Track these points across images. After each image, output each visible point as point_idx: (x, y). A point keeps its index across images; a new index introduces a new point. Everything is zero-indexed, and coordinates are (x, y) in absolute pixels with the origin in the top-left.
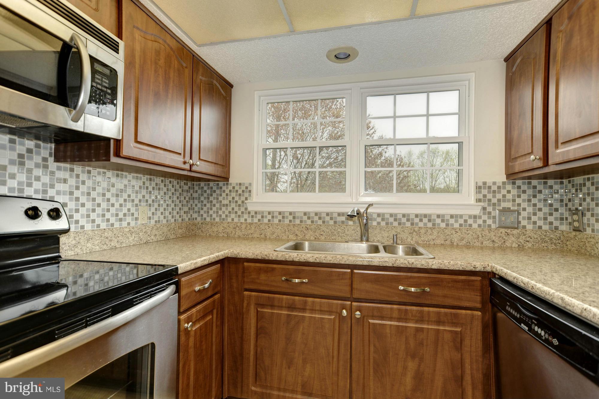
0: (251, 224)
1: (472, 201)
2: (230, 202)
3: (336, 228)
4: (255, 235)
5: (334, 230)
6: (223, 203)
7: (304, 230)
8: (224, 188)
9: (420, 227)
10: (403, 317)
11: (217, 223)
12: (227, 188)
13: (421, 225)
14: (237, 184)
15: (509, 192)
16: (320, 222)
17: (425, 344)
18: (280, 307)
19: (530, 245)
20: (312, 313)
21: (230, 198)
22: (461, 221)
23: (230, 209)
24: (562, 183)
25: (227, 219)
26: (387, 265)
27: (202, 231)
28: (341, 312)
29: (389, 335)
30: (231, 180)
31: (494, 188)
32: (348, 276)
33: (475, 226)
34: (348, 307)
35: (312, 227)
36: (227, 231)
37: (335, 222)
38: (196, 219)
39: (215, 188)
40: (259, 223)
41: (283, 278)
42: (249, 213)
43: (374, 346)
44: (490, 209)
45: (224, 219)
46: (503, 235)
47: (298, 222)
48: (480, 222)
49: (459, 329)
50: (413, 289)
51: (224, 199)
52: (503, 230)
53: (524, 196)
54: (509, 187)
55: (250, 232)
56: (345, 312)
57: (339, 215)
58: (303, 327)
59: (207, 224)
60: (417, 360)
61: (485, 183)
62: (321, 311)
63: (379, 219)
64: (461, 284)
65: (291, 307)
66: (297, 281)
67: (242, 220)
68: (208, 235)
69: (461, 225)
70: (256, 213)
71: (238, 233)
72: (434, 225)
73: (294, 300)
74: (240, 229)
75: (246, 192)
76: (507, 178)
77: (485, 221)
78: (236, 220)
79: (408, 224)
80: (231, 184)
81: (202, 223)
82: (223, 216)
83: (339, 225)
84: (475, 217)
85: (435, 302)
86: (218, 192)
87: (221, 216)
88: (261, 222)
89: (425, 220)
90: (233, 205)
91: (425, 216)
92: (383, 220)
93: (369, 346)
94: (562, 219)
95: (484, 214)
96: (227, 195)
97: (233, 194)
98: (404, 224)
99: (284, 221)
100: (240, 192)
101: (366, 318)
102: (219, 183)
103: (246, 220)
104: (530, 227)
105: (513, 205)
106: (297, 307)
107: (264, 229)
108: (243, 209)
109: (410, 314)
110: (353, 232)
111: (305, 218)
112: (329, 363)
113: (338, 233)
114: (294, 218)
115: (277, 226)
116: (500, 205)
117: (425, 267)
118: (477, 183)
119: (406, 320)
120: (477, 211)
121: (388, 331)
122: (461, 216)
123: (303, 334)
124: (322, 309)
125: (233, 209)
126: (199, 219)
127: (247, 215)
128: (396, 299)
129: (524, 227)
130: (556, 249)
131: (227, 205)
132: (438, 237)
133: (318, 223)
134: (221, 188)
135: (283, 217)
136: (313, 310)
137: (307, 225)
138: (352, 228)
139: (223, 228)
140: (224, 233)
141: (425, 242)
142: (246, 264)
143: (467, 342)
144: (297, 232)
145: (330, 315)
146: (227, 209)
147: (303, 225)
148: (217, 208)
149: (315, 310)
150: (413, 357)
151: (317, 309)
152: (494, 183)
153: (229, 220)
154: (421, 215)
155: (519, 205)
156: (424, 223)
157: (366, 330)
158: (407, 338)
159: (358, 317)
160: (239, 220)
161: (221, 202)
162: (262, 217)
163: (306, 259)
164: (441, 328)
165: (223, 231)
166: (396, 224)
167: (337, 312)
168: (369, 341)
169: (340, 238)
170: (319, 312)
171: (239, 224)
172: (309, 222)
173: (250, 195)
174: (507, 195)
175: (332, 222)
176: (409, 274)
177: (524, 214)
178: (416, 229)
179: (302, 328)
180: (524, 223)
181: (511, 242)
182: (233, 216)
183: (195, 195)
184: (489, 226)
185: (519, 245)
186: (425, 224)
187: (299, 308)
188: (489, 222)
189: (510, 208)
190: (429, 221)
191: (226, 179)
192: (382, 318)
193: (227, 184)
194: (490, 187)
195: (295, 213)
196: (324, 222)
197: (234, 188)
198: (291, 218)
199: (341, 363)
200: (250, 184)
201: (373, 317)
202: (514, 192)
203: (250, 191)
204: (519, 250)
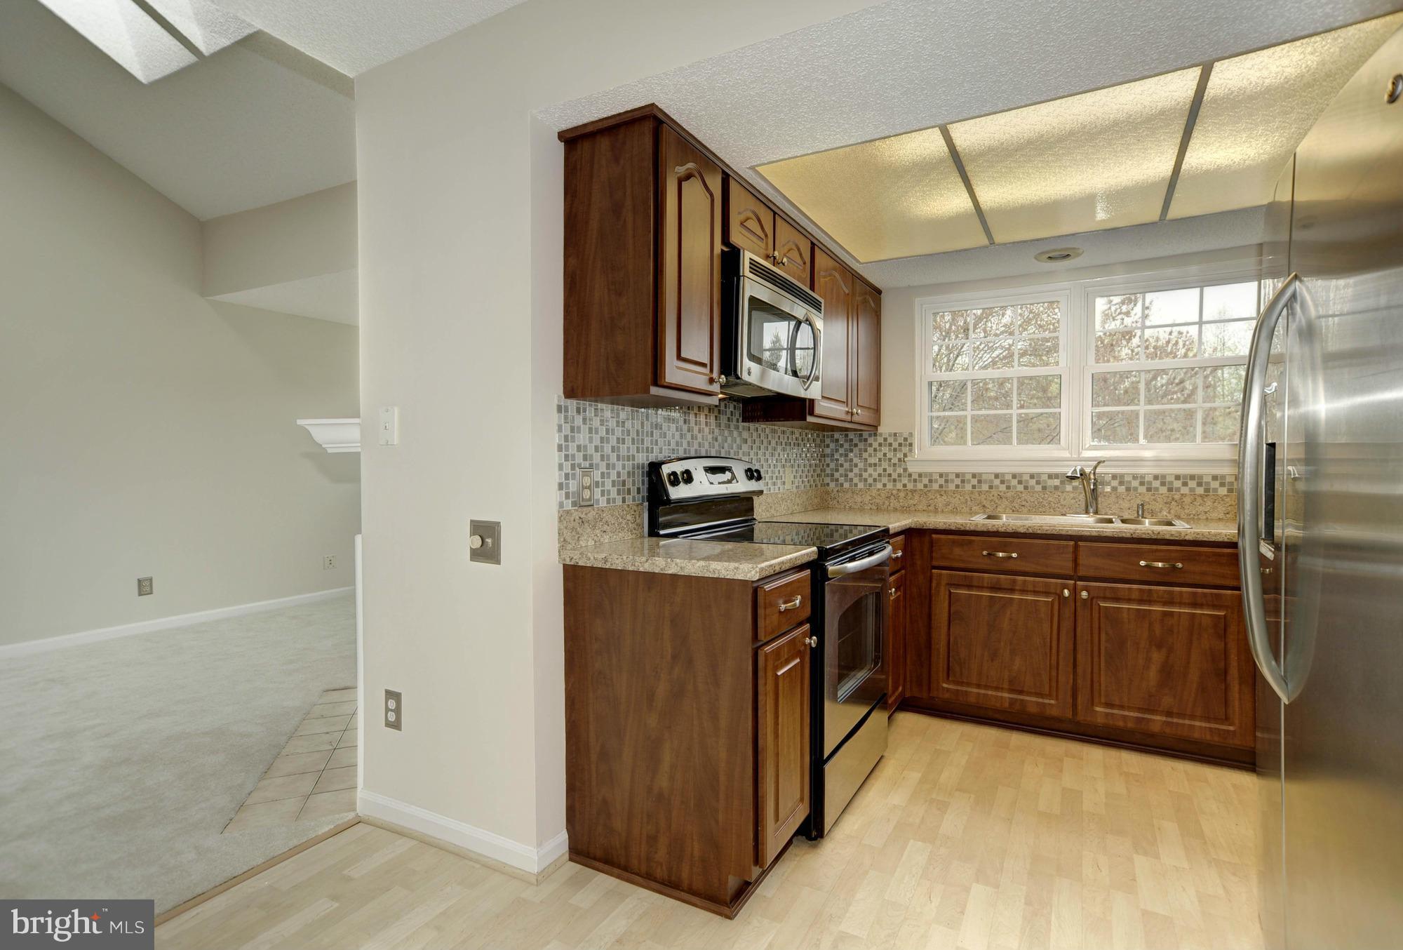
0: (913, 491)
2: (880, 460)
3: (1046, 496)
4: (920, 507)
5: (1043, 499)
6: (869, 461)
7: (995, 498)
8: (871, 440)
9: (1182, 495)
10: (1145, 598)
11: (861, 489)
12: (875, 440)
13: (1185, 490)
14: (890, 435)
16: (1020, 488)
17: (1175, 631)
20: (1022, 595)
21: (880, 455)
23: (880, 470)
25: (875, 485)
26: (1124, 535)
27: (838, 502)
28: (1062, 592)
30: (880, 430)
32: (1071, 550)
35: (1009, 495)
36: (877, 501)
37: (1044, 488)
38: (828, 484)
39: (856, 440)
40: (926, 489)
41: (985, 553)
42: (910, 475)
43: (1107, 634)
45: (870, 485)
47: (985, 487)
49: (1222, 613)
50: (1160, 565)
55: (912, 502)
56: (1066, 592)
57: (1050, 476)
58: (1011, 612)
59: (846, 491)
60: (1164, 651)
62: (1034, 592)
63: (1115, 483)
65: (995, 588)
66: (1001, 555)
67: (899, 486)
68: (847, 507)
70: (920, 475)
71: (894, 503)
72: (1207, 490)
73: (999, 579)
74: (897, 498)
75: (905, 445)
78: (890, 486)
79: (1164, 490)
80: (881, 435)
81: (838, 491)
82: (870, 481)
83: (1051, 492)
85: (1190, 581)
86: (861, 445)
87: (866, 480)
88: (928, 489)
89: (1192, 484)
90: (885, 465)
91: (1192, 477)
92: (1121, 483)
93: (1100, 633)
96: (875, 450)
97: (885, 449)
98: (1157, 489)
99: (964, 487)
100: (895, 445)
101: (1094, 600)
102: (862, 434)
103: (905, 486)
106: (1003, 587)
107: (934, 497)
108: (900, 470)
109: (1156, 596)
110: (1073, 501)
111: (997, 482)
112: (1046, 653)
113: (1049, 502)
114: (980, 482)
115: (954, 494)
117: (1177, 538)
119: (1150, 602)
121: (1125, 615)
123: (1011, 619)
125: (885, 470)
126: (832, 485)
127: (907, 478)
128: (1137, 577)
131: (875, 465)
132: (1215, 508)
133: (1018, 490)
134: (866, 440)
135: (963, 481)
137: (1001, 492)
138: (1072, 495)
139: (870, 498)
140: (871, 504)
141: (1192, 516)
142: (934, 536)
143: (1233, 629)
144: (985, 502)
145: (1047, 597)
146: (875, 470)
147: (994, 492)
148: (860, 469)
150: (1159, 646)
151: (1029, 589)
153: (879, 486)
154: (1185, 476)
156: (1190, 488)
157: (1096, 615)
158: (1151, 624)
160: (895, 486)
161: (866, 459)
162: (930, 481)
163: (1014, 528)
165: (871, 502)
166: (1142, 489)
167: (1056, 594)
168: (1099, 628)
169: (1052, 510)
170: (1032, 593)
171: (894, 492)
172: (1003, 488)
173: (910, 451)
175: (1038, 488)
176: (1154, 547)
178: (1177, 497)
179: (1009, 613)
182: (885, 480)
183: (828, 451)
186: (1192, 490)
187: (1006, 589)
190: (1200, 484)
191: (874, 427)
192: (1117, 600)
193: (875, 435)
195: (980, 474)
196: (1026, 488)
197: (885, 440)
198: (975, 482)
199: (1062, 654)
200: (911, 434)
201: (1105, 599)
203: (911, 445)
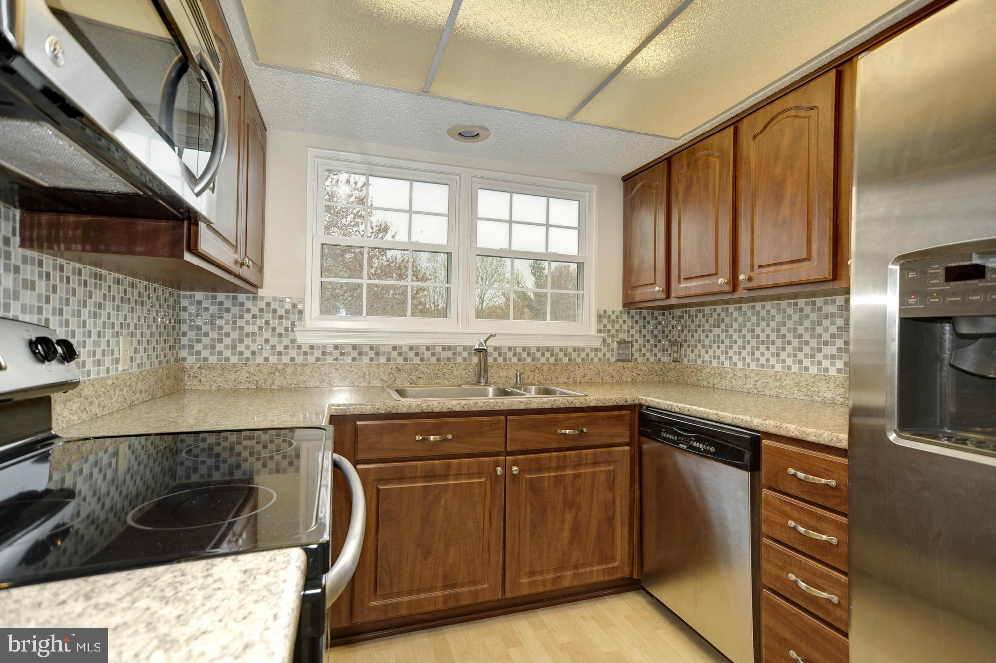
0: (304, 365)
1: (593, 332)
2: (260, 328)
3: (441, 367)
4: (312, 384)
5: (438, 370)
6: (246, 331)
9: (542, 363)
11: (234, 365)
13: (543, 360)
14: (275, 300)
15: (625, 322)
16: (417, 360)
17: (582, 490)
18: (413, 479)
19: (640, 378)
20: (456, 479)
22: (583, 355)
23: (260, 341)
24: (664, 314)
26: (546, 406)
29: (547, 488)
30: (261, 292)
31: (613, 317)
33: (596, 360)
34: (502, 463)
35: (407, 367)
37: (438, 360)
38: (184, 359)
40: (320, 363)
42: (299, 347)
44: (609, 341)
45: (247, 359)
46: (620, 369)
47: (383, 360)
48: (600, 355)
49: (612, 468)
51: (248, 323)
52: (620, 364)
53: (637, 327)
54: (625, 317)
57: (444, 348)
58: (446, 500)
59: (211, 368)
60: (574, 510)
61: (605, 312)
62: (468, 474)
63: (495, 354)
64: (614, 420)
65: (429, 476)
67: (286, 359)
68: (213, 387)
69: (583, 359)
70: (312, 347)
72: (556, 360)
73: (433, 465)
75: (295, 313)
76: (624, 307)
77: (604, 355)
78: (273, 359)
79: (529, 360)
80: (263, 298)
81: (200, 367)
82: (247, 353)
83: (445, 364)
84: (596, 350)
85: (591, 443)
87: (241, 353)
89: (548, 354)
90: (267, 335)
91: (548, 349)
92: (500, 355)
93: (526, 506)
94: (663, 350)
95: (604, 346)
96: (254, 316)
97: (267, 316)
101: (522, 473)
102: (237, 296)
103: (293, 359)
104: (640, 359)
105: (628, 337)
106: (437, 474)
107: (328, 372)
108: (286, 341)
109: (569, 460)
110: (464, 372)
111: (395, 354)
113: (444, 374)
114: (377, 354)
115: (351, 367)
116: (617, 336)
117: (584, 406)
118: (598, 311)
120: (597, 343)
121: (546, 483)
122: (583, 349)
123: (446, 508)
124: (471, 471)
125: (267, 341)
126: (192, 359)
127: (296, 351)
129: (636, 359)
130: (659, 381)
131: (254, 334)
133: (415, 362)
135: (360, 354)
136: (458, 475)
137: (399, 364)
138: (463, 366)
139: (247, 375)
140: (249, 382)
143: (618, 480)
144: (383, 374)
145: (480, 478)
146: (254, 341)
147: (392, 364)
148: (233, 340)
149: (461, 474)
150: (571, 507)
152: (613, 312)
153: (260, 359)
154: (543, 348)
155: (633, 336)
156: (546, 358)
158: (565, 488)
159: (515, 473)
160: (280, 359)
162: (324, 354)
163: (450, 407)
164: (597, 469)
165: (248, 379)
169: (446, 381)
172: (400, 360)
173: (300, 319)
174: (624, 325)
175: (433, 360)
176: (567, 416)
177: (636, 346)
178: (539, 365)
179: (443, 501)
180: (636, 355)
181: (627, 376)
182: (267, 353)
183: (185, 316)
184: (608, 359)
185: (633, 379)
186: (547, 359)
187: (440, 476)
188: (608, 355)
189: (625, 340)
190: (552, 355)
191: (256, 289)
193: (255, 298)
194: (609, 317)
195: (378, 346)
196: (422, 360)
197: (268, 305)
198: (372, 354)
200: (301, 301)
202: (629, 322)
203: (301, 312)
204: (632, 383)
